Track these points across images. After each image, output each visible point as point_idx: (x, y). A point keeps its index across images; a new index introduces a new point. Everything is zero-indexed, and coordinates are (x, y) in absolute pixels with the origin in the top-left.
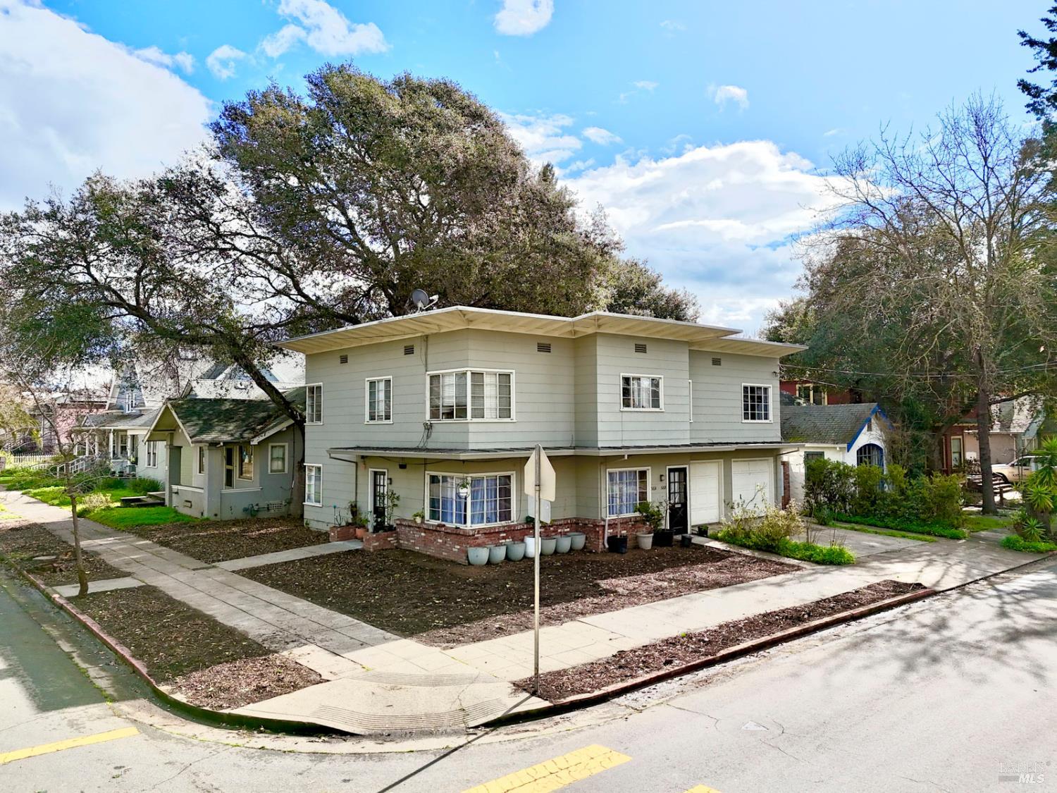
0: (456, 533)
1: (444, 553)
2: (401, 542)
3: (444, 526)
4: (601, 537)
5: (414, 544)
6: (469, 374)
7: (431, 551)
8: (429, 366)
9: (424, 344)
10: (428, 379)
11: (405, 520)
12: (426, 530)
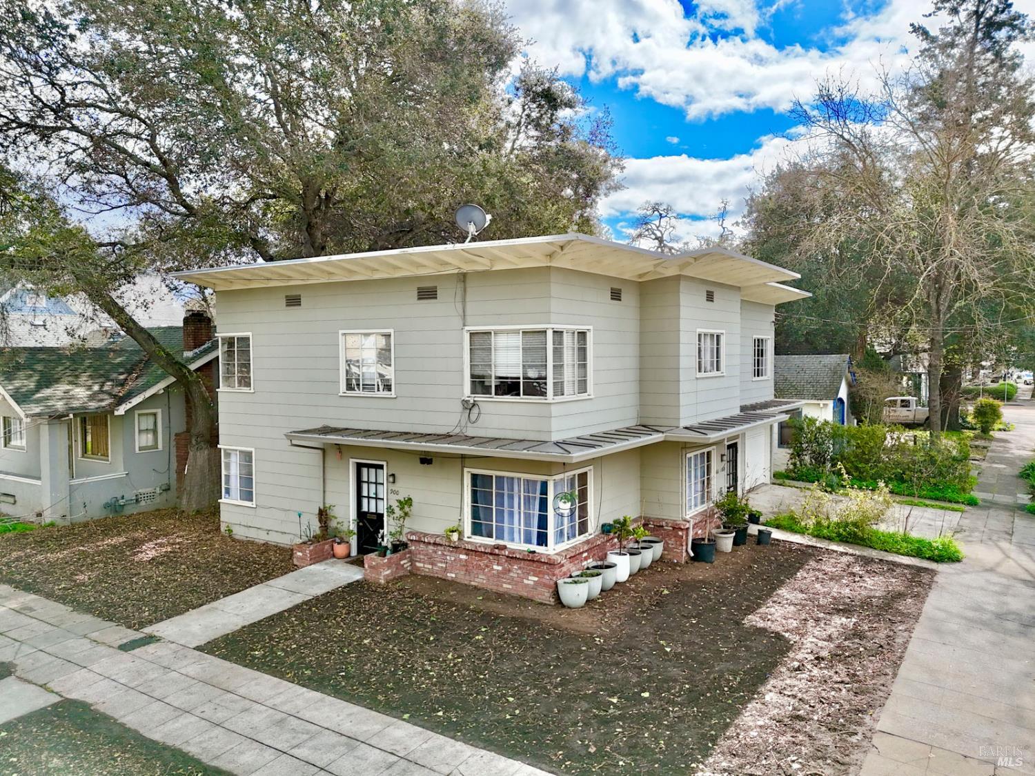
0: (531, 560)
1: (505, 586)
2: (418, 564)
3: (505, 547)
4: (684, 544)
5: (445, 570)
6: (550, 334)
7: (480, 580)
8: (468, 319)
9: (460, 285)
10: (467, 337)
11: (426, 535)
12: (468, 552)
